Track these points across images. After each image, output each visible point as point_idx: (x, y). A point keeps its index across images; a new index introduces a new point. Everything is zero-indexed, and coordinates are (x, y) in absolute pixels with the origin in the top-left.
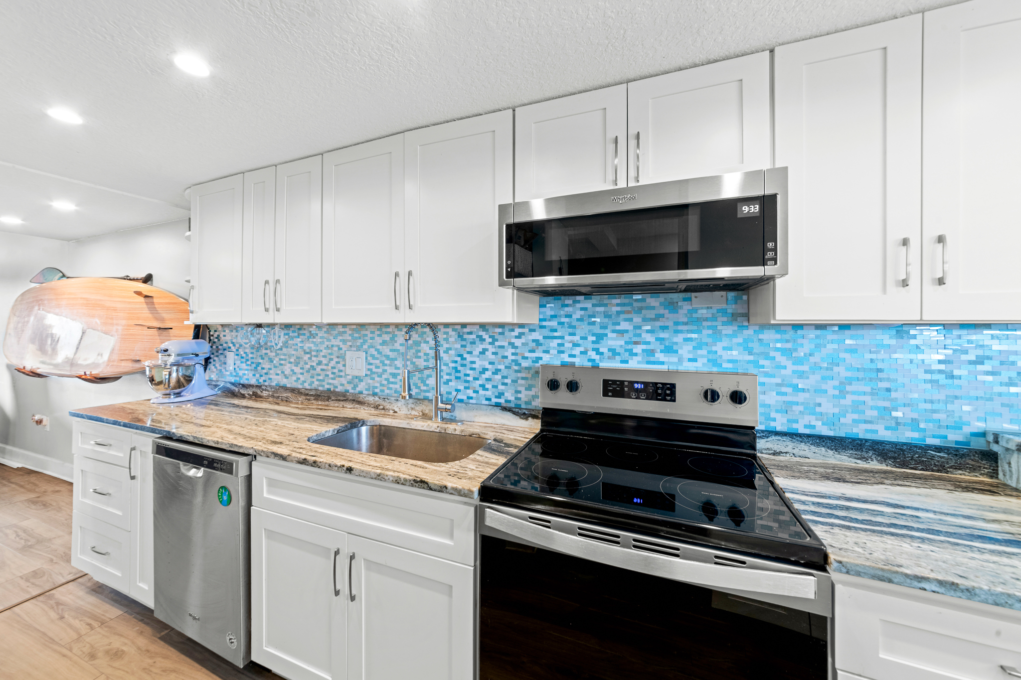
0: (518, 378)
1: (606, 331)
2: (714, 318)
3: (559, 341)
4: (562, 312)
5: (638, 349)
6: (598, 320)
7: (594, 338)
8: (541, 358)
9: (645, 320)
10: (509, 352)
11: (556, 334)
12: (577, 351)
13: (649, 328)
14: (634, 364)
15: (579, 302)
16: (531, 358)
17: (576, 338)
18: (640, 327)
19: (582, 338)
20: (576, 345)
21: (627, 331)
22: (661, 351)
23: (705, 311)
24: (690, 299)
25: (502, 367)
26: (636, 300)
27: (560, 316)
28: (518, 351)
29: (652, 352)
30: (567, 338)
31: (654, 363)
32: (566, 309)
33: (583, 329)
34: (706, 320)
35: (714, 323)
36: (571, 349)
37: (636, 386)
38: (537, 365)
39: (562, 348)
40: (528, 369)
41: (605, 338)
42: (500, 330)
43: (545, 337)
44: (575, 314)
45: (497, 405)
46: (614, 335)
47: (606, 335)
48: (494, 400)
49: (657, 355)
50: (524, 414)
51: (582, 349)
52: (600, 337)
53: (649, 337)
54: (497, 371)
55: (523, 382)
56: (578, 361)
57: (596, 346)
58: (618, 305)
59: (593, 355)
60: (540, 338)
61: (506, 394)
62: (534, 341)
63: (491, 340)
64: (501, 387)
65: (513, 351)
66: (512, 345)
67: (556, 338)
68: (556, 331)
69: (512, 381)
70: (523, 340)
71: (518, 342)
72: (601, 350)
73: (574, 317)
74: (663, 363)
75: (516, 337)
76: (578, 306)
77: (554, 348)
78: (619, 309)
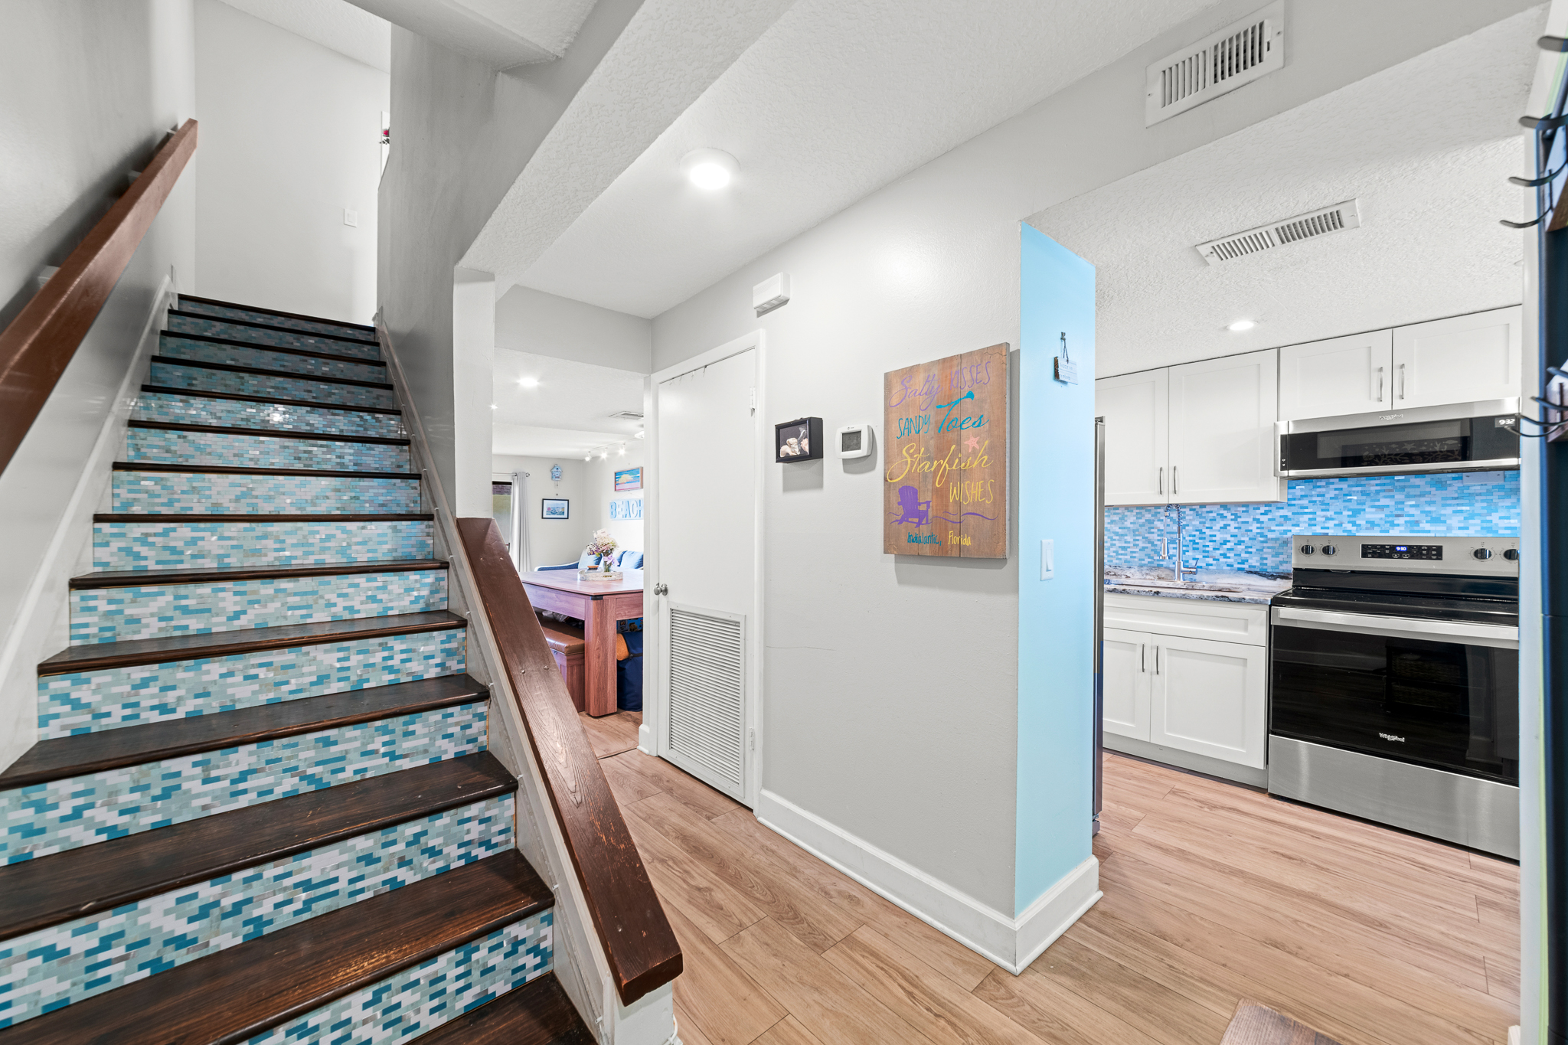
0: (1264, 547)
1: (1364, 507)
2: (1489, 493)
3: (1311, 516)
4: (1313, 493)
5: (1401, 521)
6: (1355, 498)
7: (1350, 513)
8: (1290, 531)
9: (1409, 497)
10: (1254, 527)
11: (1306, 510)
12: (1331, 524)
13: (1413, 503)
14: (1394, 532)
15: (1333, 483)
16: (1278, 530)
17: (1329, 514)
18: (1403, 503)
19: (1335, 513)
20: (1328, 519)
21: (1388, 506)
22: (1427, 522)
23: (1479, 488)
24: (1461, 478)
25: (1246, 539)
26: (1398, 480)
27: (1312, 496)
28: (1263, 525)
29: (1417, 523)
30: (1319, 513)
31: (1419, 532)
32: (1318, 490)
33: (1338, 505)
34: (1480, 494)
35: (1491, 497)
36: (1324, 522)
37: (1398, 549)
38: (1285, 536)
39: (1313, 522)
40: (1276, 540)
41: (1362, 512)
42: (1244, 509)
43: (1293, 514)
44: (1328, 493)
45: (1240, 569)
46: (1374, 510)
47: (1364, 510)
48: (1236, 566)
49: (1421, 525)
50: (1272, 575)
51: (1337, 522)
52: (1356, 513)
53: (1412, 511)
54: (1240, 543)
55: (1270, 550)
56: (1331, 532)
57: (1352, 519)
58: (1377, 485)
59: (1349, 527)
60: (1289, 514)
61: (1250, 561)
62: (1281, 517)
63: (1233, 517)
64: (1244, 555)
65: (1259, 525)
66: (1258, 521)
67: (1306, 513)
68: (1307, 508)
69: (1257, 550)
70: (1270, 516)
71: (1264, 518)
72: (1358, 522)
73: (1327, 496)
74: (1429, 531)
75: (1262, 514)
76: (1332, 486)
77: (1305, 522)
78: (1378, 488)
